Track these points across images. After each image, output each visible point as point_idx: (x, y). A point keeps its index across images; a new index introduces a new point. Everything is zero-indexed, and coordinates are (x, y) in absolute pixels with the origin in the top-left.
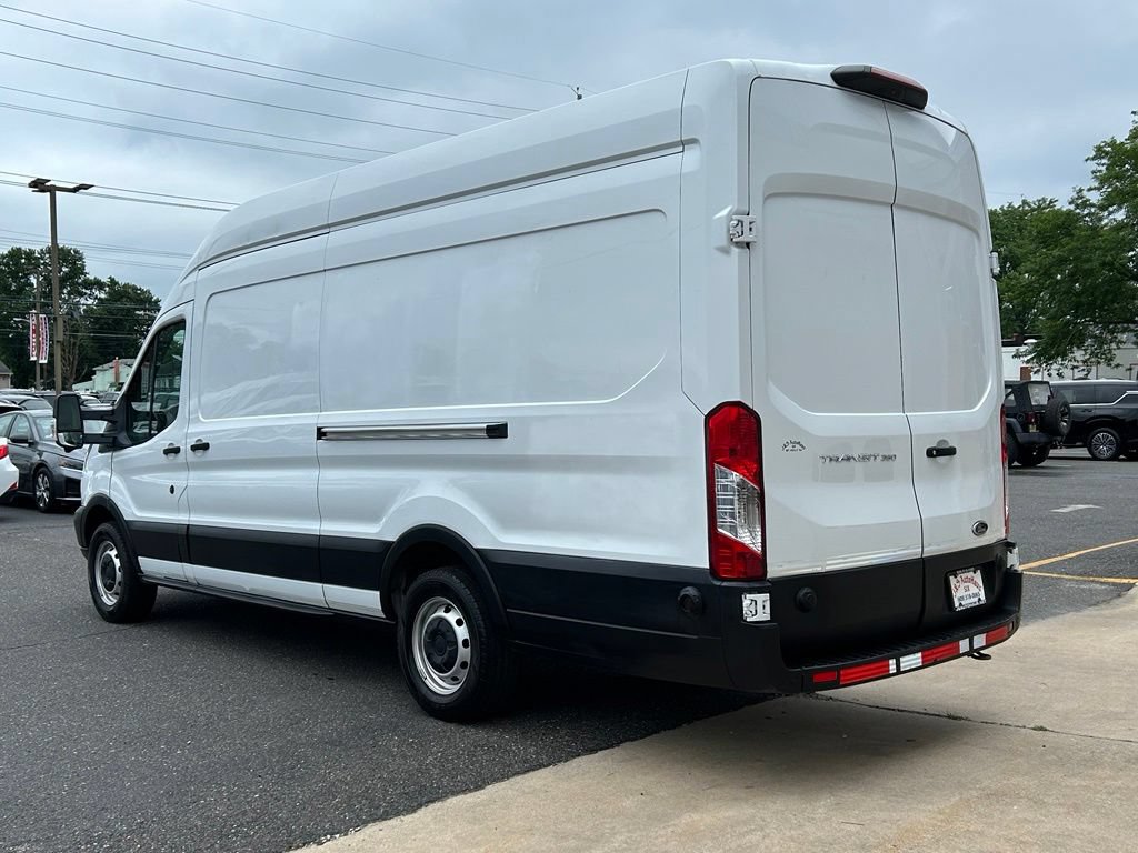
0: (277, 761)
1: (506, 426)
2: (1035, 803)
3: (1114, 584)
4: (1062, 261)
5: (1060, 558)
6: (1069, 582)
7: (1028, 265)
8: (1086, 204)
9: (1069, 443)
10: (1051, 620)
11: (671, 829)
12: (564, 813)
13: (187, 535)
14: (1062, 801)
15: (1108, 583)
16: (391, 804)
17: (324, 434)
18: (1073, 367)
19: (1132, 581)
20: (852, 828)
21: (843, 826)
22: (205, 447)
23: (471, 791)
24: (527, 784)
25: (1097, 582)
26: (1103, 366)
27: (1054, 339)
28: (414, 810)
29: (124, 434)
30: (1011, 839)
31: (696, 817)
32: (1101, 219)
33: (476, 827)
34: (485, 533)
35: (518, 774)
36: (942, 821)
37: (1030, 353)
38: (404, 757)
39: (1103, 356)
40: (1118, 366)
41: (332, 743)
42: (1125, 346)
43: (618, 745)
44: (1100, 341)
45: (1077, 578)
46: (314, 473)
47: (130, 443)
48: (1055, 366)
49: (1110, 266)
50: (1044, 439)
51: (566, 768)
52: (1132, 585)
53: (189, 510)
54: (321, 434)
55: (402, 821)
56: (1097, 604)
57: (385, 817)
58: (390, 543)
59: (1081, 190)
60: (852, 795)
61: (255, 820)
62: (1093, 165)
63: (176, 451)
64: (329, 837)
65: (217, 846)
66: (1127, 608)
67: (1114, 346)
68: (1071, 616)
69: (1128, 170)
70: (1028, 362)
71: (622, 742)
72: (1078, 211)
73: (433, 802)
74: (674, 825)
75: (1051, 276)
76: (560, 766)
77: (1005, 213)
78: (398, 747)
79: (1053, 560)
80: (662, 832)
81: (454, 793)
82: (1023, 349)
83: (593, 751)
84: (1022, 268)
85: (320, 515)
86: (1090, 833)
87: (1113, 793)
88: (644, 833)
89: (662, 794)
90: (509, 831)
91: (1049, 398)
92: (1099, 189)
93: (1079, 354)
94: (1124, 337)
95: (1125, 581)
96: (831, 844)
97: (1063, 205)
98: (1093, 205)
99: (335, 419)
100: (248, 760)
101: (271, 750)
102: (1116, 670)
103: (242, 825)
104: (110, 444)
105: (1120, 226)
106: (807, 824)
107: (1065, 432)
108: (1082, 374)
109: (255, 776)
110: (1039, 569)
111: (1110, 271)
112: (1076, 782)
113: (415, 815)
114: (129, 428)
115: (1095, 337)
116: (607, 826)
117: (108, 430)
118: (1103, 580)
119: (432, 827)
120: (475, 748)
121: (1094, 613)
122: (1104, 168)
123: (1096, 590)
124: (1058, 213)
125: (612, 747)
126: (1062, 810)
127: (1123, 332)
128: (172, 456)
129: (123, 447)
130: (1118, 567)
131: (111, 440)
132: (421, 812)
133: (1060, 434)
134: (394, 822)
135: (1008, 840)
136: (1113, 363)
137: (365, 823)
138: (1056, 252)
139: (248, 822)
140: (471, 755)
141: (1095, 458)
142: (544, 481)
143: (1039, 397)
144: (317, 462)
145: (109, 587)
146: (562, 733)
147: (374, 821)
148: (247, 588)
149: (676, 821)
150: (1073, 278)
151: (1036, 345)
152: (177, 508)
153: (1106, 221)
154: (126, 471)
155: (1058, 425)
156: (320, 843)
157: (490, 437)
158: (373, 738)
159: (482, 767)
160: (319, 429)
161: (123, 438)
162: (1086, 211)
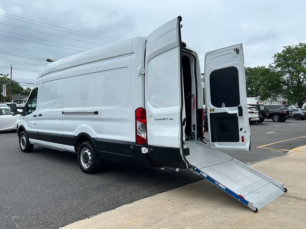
0: (83, 193)
1: (98, 112)
2: (275, 212)
3: (283, 151)
4: (266, 79)
5: (270, 144)
6: (273, 150)
7: (259, 80)
8: (272, 67)
9: (268, 118)
10: (270, 159)
11: (179, 217)
12: (152, 211)
13: (38, 134)
14: (282, 212)
15: (282, 151)
16: (109, 207)
17: (64, 113)
18: (268, 102)
19: (288, 150)
20: (227, 219)
21: (225, 218)
22: (41, 115)
23: (129, 203)
24: (143, 202)
25: (279, 150)
26: (275, 102)
27: (264, 96)
28: (114, 209)
29: (26, 112)
30: (271, 224)
31: (186, 213)
32: (275, 70)
33: (129, 215)
34: (94, 134)
35: (141, 198)
36: (251, 217)
37: (259, 99)
38: (114, 193)
39: (275, 99)
40: (278, 101)
41: (97, 189)
42: (280, 97)
43: (167, 191)
44: (274, 96)
45: (274, 149)
46: (62, 121)
47: (27, 114)
48: (264, 102)
49: (277, 80)
50: (263, 117)
51: (154, 197)
52: (288, 151)
53: (38, 128)
54: (63, 113)
55: (111, 212)
56: (280, 156)
57: (107, 210)
58: (76, 136)
59: (271, 64)
60: (226, 208)
61: (74, 210)
62: (274, 59)
63: (36, 116)
64: (92, 216)
65: (63, 218)
66: (287, 157)
67: (277, 97)
68: (274, 159)
69: (281, 60)
70: (258, 100)
71: (168, 190)
72: (270, 68)
73: (119, 206)
74: (180, 216)
75: (264, 82)
76: (152, 197)
77: (254, 69)
78: (113, 190)
79: (268, 145)
80: (177, 218)
81: (125, 204)
82: (257, 98)
83: (161, 192)
84: (258, 80)
85: (63, 130)
86: (292, 223)
87: (295, 210)
88: (172, 218)
89: (177, 206)
90: (138, 216)
91: (264, 108)
92: (275, 63)
93: (269, 99)
94: (279, 95)
95: (286, 150)
96: (222, 223)
97: (267, 67)
98: (273, 67)
99: (66, 110)
100: (76, 193)
101: (82, 190)
102: (288, 173)
103: (70, 212)
104: (23, 114)
105: (279, 72)
106: (215, 217)
107: (268, 116)
108: (270, 103)
109: (77, 197)
110: (265, 147)
111: (276, 81)
112: (285, 206)
113: (114, 210)
114: (27, 111)
115: (273, 95)
116: (163, 215)
117: (23, 111)
118: (281, 150)
119: (118, 214)
120: (132, 191)
121: (280, 158)
122: (276, 59)
123: (279, 152)
124: (266, 69)
125: (165, 191)
126: (283, 215)
127: (279, 94)
128: (35, 117)
129: (26, 115)
130: (284, 147)
131: (23, 113)
132: (116, 209)
133: (266, 116)
134: (109, 212)
135: (270, 224)
136: (277, 101)
137: (102, 212)
138: (265, 77)
139: (72, 211)
140: (130, 193)
141: (274, 121)
142: (105, 124)
143: (262, 108)
144: (62, 119)
145: (23, 145)
146: (153, 187)
147: (104, 211)
148: (49, 145)
149: (181, 214)
150: (268, 83)
151: (260, 97)
152: (36, 128)
153: (276, 71)
154: (27, 120)
155: (266, 114)
156: (89, 218)
157: (95, 114)
158: (107, 187)
159: (133, 197)
160: (63, 112)
161: (26, 113)
162: (272, 68)
